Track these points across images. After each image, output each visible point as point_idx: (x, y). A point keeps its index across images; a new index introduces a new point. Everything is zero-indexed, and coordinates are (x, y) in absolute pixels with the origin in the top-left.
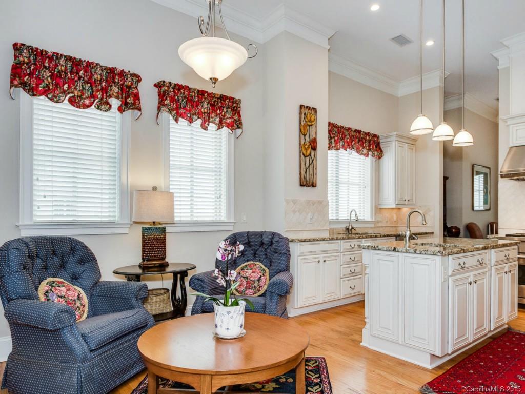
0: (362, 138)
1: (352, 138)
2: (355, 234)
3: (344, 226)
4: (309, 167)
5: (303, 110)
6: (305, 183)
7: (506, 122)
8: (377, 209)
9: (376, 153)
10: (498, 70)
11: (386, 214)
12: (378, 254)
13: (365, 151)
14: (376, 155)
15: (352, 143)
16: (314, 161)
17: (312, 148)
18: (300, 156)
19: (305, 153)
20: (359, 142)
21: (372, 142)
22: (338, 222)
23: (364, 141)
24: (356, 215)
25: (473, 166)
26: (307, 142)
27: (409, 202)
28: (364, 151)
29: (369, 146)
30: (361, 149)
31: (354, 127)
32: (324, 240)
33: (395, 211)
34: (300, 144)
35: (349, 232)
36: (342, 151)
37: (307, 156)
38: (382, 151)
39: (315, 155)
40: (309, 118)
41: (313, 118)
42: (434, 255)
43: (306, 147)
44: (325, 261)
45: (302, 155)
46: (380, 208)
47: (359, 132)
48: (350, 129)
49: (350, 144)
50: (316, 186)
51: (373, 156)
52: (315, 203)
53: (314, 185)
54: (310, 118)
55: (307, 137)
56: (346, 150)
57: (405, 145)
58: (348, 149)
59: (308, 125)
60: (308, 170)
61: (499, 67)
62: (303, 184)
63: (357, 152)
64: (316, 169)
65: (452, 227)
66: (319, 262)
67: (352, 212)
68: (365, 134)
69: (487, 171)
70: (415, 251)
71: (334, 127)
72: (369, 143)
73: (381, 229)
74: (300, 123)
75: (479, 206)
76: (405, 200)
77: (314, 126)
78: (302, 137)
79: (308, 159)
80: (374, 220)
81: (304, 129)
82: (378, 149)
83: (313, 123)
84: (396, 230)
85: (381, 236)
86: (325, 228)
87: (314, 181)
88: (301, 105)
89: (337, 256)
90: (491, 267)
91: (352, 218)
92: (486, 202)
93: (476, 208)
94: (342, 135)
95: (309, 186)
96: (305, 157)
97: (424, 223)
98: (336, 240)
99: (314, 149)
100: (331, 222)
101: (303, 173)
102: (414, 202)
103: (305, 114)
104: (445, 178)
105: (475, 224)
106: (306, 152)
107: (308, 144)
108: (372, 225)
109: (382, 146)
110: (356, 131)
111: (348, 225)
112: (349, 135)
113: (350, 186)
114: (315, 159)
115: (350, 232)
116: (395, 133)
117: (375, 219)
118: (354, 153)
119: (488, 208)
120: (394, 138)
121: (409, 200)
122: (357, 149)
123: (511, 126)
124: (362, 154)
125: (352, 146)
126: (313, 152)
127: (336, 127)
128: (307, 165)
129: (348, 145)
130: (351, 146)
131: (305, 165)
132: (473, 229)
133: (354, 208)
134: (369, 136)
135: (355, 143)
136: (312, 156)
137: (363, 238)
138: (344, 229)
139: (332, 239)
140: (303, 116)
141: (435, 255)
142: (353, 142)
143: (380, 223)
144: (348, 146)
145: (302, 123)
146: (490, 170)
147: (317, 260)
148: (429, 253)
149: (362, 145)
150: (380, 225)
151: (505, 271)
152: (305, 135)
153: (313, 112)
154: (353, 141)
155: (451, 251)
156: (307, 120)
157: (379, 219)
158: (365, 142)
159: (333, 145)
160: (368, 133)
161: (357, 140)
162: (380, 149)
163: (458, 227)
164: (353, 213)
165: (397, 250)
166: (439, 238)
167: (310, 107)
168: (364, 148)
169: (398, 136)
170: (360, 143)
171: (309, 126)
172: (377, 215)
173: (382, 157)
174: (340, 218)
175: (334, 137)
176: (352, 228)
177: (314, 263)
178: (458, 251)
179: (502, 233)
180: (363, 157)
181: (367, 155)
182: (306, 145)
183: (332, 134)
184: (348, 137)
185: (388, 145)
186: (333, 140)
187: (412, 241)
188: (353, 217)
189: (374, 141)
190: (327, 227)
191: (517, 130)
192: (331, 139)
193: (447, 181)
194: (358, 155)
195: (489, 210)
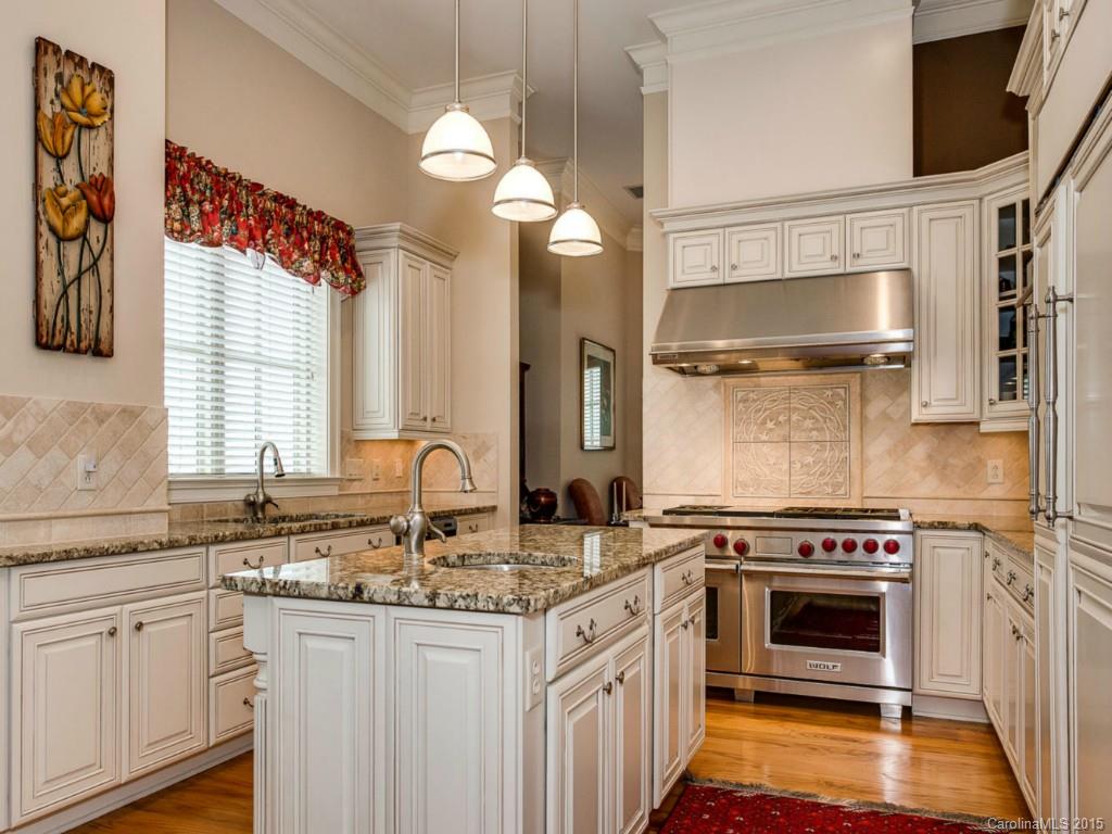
0: (298, 223)
1: (265, 219)
2: (275, 521)
3: (239, 495)
4: (78, 278)
5: (49, 60)
6: (58, 339)
7: (662, 224)
8: (349, 441)
9: (341, 275)
10: (642, 96)
11: (375, 459)
12: (296, 612)
13: (308, 265)
14: (342, 280)
15: (264, 233)
16: (103, 265)
17: (90, 212)
18: (37, 235)
19: (58, 223)
20: (287, 236)
21: (330, 241)
22: (220, 481)
23: (305, 234)
24: (277, 461)
25: (582, 342)
26: (70, 187)
27: (436, 424)
28: (305, 264)
29: (322, 254)
30: (295, 257)
31: (272, 185)
32: (135, 551)
33: (400, 449)
34: (37, 186)
35: (256, 514)
36: (228, 251)
37: (72, 239)
38: (360, 275)
39: (108, 240)
40: (78, 99)
41: (96, 102)
42: (498, 612)
43: (65, 201)
44: (139, 627)
45: (44, 229)
46: (356, 441)
47: (291, 204)
48: (258, 186)
49: (258, 234)
50: (110, 354)
51: (334, 284)
52: (109, 415)
53: (104, 347)
54: (86, 99)
55: (70, 168)
56: (244, 252)
57: (423, 263)
58: (250, 251)
59: (75, 123)
60: (72, 292)
61: (644, 90)
62: (48, 339)
63: (284, 265)
64: (111, 291)
65: (539, 490)
66: (113, 633)
67: (264, 450)
68: (310, 213)
69: (607, 357)
70: (433, 597)
71: (202, 168)
72: (322, 244)
73: (360, 502)
74: (37, 108)
75: (592, 441)
76: (425, 419)
77: (102, 131)
78: (48, 164)
79: (72, 251)
80: (337, 475)
81: (53, 134)
82: (348, 266)
83: (98, 122)
84: (403, 501)
85: (350, 526)
86: (151, 505)
87: (104, 333)
88: (40, 38)
89: (188, 602)
90: (654, 615)
91: (266, 470)
92: (605, 431)
93: (587, 444)
94: (231, 199)
95: (77, 351)
96: (61, 239)
97: (468, 487)
98: (190, 545)
99: (105, 217)
100: (174, 484)
101: (49, 296)
102: (449, 425)
103: (59, 78)
104: (524, 367)
105: (588, 483)
106: (66, 221)
107: (74, 193)
108: (335, 491)
109: (360, 262)
110: (279, 198)
111: (253, 491)
112: (256, 207)
113: (264, 369)
114: (106, 255)
115: (260, 516)
116: (397, 226)
117: (343, 471)
118: (272, 268)
119: (611, 445)
120: (394, 241)
121: (434, 420)
122: (282, 253)
123: (672, 236)
124: (297, 273)
125: (266, 243)
126: (96, 231)
127: (209, 173)
128: (71, 273)
129: (252, 237)
130: (260, 242)
131: (61, 273)
132: (583, 495)
133: (271, 438)
134: (323, 222)
135: (276, 235)
136: (93, 241)
137: (291, 533)
138: (241, 505)
139: (173, 545)
140: (50, 83)
141: (503, 612)
142: (270, 232)
143: (355, 483)
144: (251, 239)
145: (47, 110)
146: (614, 355)
147: (105, 627)
148: (480, 605)
149: (299, 245)
150: (356, 488)
151: (683, 622)
152: (59, 158)
153: (97, 82)
154: (267, 228)
155: (556, 592)
156: (67, 102)
157: (353, 472)
158: (309, 239)
159: (196, 226)
160: (320, 213)
161: (283, 228)
162: (355, 266)
163: (551, 490)
164: (269, 453)
165: (366, 596)
166: (508, 529)
167: (82, 59)
168: (304, 254)
169: (404, 235)
170: (292, 239)
171: (81, 126)
172: (348, 459)
173: (360, 290)
174: (227, 471)
175: (200, 203)
176: (268, 500)
177: (92, 641)
178: (574, 588)
179: (653, 506)
180: (303, 285)
181: (316, 281)
182: (64, 195)
183: (193, 188)
184: (251, 211)
185: (378, 259)
186: (194, 211)
187: (428, 545)
188: (269, 468)
189: (338, 241)
190: (158, 501)
191: (684, 247)
192: (187, 205)
193: (526, 374)
194: (283, 273)
195: (612, 449)
